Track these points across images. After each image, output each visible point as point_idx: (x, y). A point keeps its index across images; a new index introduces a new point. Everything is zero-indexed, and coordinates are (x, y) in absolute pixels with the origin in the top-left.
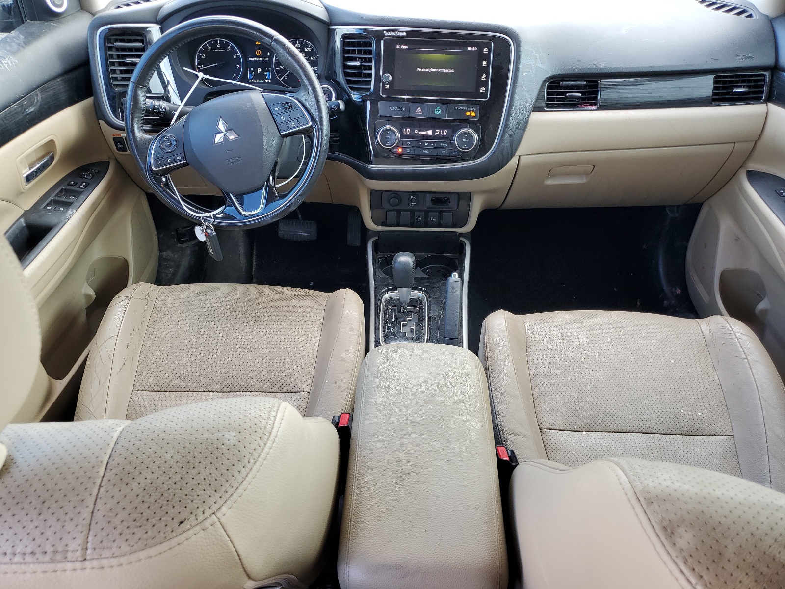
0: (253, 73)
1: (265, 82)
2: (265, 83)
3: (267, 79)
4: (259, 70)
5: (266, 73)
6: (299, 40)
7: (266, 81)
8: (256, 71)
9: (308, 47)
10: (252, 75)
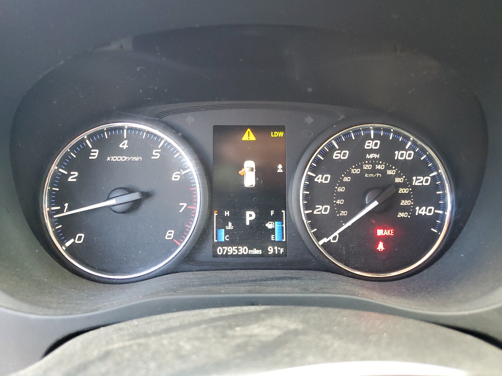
0: (230, 226)
1: (265, 250)
2: (265, 254)
3: (274, 243)
4: (250, 216)
5: (269, 225)
6: (376, 129)
7: (271, 250)
8: (238, 218)
9: (404, 149)
10: (227, 232)
